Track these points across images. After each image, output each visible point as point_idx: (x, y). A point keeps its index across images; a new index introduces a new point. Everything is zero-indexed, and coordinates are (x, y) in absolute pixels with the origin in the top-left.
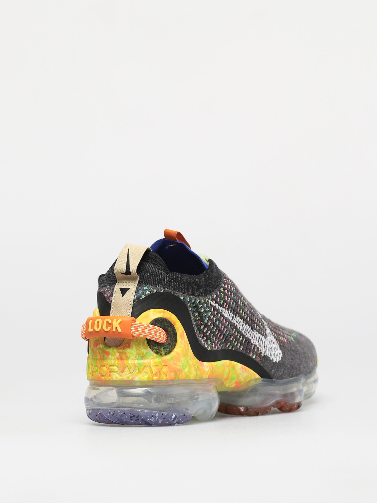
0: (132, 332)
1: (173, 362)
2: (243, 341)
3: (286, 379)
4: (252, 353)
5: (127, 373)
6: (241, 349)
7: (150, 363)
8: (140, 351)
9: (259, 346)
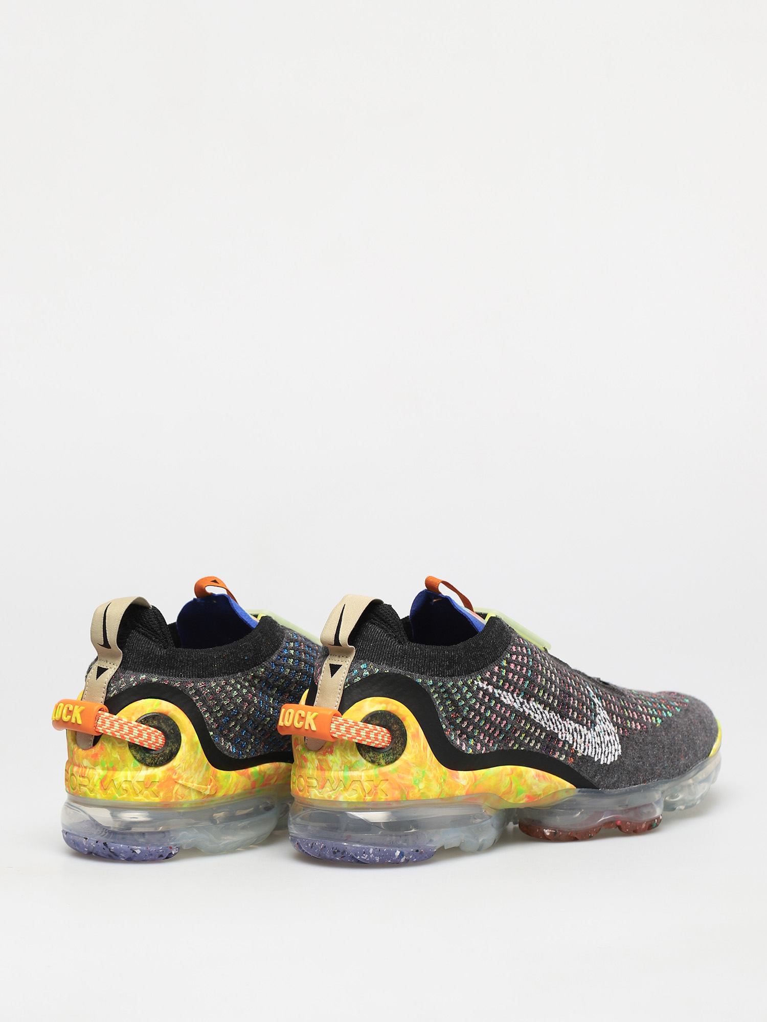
0: (331, 731)
1: (398, 775)
2: (541, 736)
3: (625, 787)
4: (558, 753)
5: (329, 790)
6: (538, 747)
7: (361, 776)
8: (346, 759)
9: (573, 742)
